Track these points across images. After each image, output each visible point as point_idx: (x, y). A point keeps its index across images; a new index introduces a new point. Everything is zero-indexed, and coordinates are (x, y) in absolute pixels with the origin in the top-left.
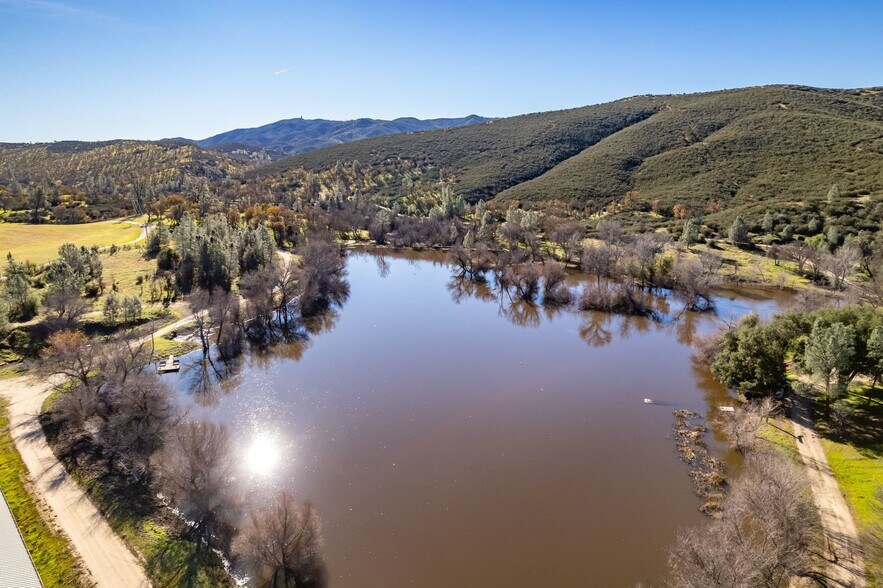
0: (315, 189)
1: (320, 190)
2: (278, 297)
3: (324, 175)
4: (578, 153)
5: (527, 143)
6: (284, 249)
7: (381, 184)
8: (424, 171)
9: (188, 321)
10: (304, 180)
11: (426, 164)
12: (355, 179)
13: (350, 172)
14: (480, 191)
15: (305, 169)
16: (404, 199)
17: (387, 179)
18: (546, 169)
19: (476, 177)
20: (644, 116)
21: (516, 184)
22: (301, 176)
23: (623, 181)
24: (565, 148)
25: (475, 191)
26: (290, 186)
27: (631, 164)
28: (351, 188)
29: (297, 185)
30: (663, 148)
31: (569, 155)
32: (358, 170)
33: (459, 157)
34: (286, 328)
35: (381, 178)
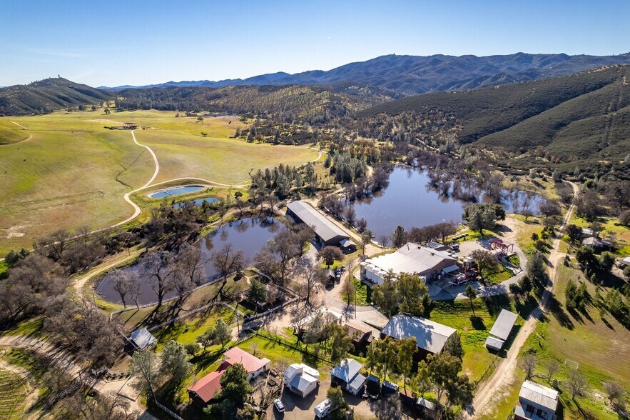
0: (390, 126)
1: (392, 127)
2: (366, 186)
3: (396, 118)
4: (538, 113)
5: (510, 106)
6: (370, 165)
7: (423, 126)
8: (448, 120)
9: (341, 190)
10: (385, 121)
11: (450, 115)
12: (411, 122)
13: (409, 117)
14: (471, 136)
15: (387, 113)
16: (432, 137)
17: (427, 123)
18: (514, 124)
19: (473, 126)
20: (600, 86)
21: (493, 132)
22: (385, 118)
23: (549, 136)
24: (532, 110)
25: (467, 136)
26: (378, 124)
27: (561, 125)
28: (408, 127)
29: (382, 124)
30: (589, 115)
31: (533, 115)
32: (414, 117)
33: (470, 112)
34: (367, 195)
35: (425, 122)
